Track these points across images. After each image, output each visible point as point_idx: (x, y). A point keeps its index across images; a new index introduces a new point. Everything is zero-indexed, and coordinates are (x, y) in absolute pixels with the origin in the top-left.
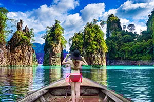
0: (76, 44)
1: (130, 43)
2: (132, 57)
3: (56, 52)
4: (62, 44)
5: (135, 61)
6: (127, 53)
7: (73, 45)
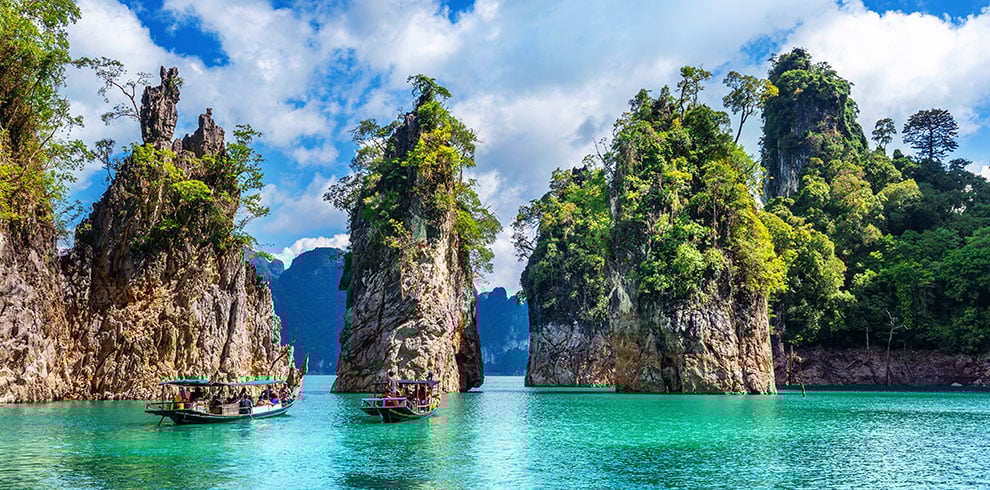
0: (562, 246)
1: (928, 237)
2: (946, 331)
3: (424, 300)
4: (463, 242)
5: (961, 359)
6: (906, 304)
7: (541, 253)
